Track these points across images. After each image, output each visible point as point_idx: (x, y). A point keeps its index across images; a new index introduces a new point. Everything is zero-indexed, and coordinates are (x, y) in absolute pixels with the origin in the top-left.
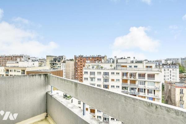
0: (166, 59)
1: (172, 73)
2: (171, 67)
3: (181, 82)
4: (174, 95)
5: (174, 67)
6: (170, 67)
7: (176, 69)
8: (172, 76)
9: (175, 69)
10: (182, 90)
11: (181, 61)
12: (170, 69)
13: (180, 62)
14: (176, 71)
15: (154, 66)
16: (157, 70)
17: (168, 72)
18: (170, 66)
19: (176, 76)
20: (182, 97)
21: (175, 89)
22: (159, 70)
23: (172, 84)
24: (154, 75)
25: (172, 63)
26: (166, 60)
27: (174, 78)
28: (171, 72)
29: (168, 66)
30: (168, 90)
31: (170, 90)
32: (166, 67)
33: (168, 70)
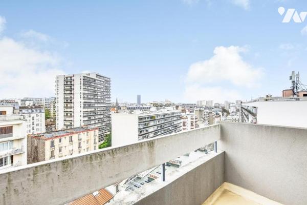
0: (23, 99)
1: (35, 121)
2: (35, 111)
3: (47, 132)
4: (44, 152)
5: (38, 111)
6: (33, 111)
7: (41, 115)
8: (35, 126)
9: (39, 114)
10: (53, 142)
11: (45, 102)
12: (32, 115)
13: (43, 103)
14: (41, 117)
15: (9, 110)
16: (17, 117)
17: (30, 120)
18: (33, 109)
19: (41, 124)
20: (53, 151)
21: (44, 143)
22: (22, 117)
23: (40, 136)
24: (12, 127)
25: (34, 105)
26: (24, 101)
27: (38, 127)
28: (33, 119)
29: (30, 111)
30: (33, 148)
31: (36, 148)
32: (26, 112)
33: (30, 117)
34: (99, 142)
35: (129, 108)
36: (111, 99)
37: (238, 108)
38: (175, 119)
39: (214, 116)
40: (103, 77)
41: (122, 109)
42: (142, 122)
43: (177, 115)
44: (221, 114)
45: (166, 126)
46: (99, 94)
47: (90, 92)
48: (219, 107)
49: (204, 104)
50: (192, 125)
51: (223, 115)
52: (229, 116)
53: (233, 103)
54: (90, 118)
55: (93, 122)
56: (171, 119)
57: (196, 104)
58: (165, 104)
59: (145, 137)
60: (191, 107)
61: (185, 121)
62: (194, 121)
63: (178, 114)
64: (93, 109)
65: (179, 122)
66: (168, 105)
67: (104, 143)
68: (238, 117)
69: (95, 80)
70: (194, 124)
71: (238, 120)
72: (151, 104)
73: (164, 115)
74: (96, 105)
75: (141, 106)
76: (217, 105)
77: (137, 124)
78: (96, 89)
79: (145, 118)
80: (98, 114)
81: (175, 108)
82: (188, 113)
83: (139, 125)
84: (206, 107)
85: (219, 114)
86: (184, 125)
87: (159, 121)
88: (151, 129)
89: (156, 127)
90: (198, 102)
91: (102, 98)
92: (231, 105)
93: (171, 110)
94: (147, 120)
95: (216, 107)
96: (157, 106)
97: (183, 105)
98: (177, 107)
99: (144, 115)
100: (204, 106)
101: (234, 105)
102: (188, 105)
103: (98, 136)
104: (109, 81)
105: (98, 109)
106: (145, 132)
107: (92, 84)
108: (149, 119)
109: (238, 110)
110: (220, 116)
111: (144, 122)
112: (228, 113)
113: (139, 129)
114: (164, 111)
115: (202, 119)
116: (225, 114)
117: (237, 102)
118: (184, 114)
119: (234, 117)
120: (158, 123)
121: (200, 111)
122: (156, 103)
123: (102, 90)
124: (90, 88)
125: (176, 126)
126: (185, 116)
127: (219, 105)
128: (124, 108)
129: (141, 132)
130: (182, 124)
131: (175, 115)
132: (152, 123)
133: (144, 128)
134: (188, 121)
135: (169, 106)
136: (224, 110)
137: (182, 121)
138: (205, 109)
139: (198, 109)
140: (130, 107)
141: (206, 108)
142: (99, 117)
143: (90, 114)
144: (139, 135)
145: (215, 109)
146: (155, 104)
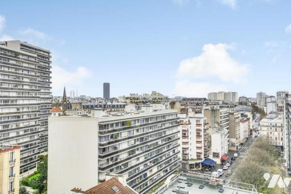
34: (21, 173)
35: (87, 107)
36: (51, 90)
37: (280, 105)
38: (167, 125)
39: (237, 120)
40: (35, 49)
41: (73, 108)
42: (105, 133)
43: (171, 118)
44: (250, 115)
45: (150, 139)
46: (25, 80)
47: (6, 78)
48: (246, 104)
49: (221, 98)
50: (198, 135)
51: (254, 117)
52: (264, 120)
53: (271, 97)
54: (7, 126)
55: (13, 134)
56: (160, 125)
57: (207, 98)
58: (151, 99)
59: (112, 159)
60: (198, 104)
61: (186, 129)
62: (202, 128)
63: (174, 117)
64: (14, 110)
65: (175, 130)
66: (156, 101)
67: (35, 173)
68: (281, 121)
69: (17, 54)
70: (202, 134)
71: (282, 126)
72: (127, 98)
73: (147, 119)
74: (20, 102)
75: (109, 103)
76: (244, 100)
77: (96, 135)
78: (20, 72)
79: (112, 125)
80: (25, 117)
81: (169, 106)
82: (191, 114)
83: (100, 137)
84: (224, 103)
85: (246, 116)
86: (185, 136)
87: (138, 130)
88: (124, 145)
89: (132, 141)
90: (210, 94)
91: (34, 88)
92: (269, 100)
93: (162, 109)
94: (115, 128)
95: (241, 103)
96: (137, 103)
97: (184, 99)
98: (173, 104)
99: (111, 118)
100: (221, 103)
101: (273, 99)
102: (193, 99)
103: (18, 161)
104: (49, 58)
105: (25, 110)
106: (111, 151)
107: (11, 62)
108: (120, 127)
109: (280, 109)
110: (248, 119)
111: (109, 132)
112: (263, 114)
113: (100, 145)
114: (148, 111)
115: (216, 125)
116: (258, 115)
117: (279, 94)
118: (184, 116)
119: (274, 122)
120: (136, 134)
121: (213, 110)
122: (136, 97)
123: (33, 74)
124: (6, 69)
125: (170, 138)
126: (187, 120)
127: (247, 99)
128: (78, 107)
129: (104, 150)
130: (180, 135)
131: (167, 118)
132: (125, 134)
133: (109, 143)
134: (192, 130)
135: (159, 103)
136: (256, 109)
137: (180, 128)
138: (221, 107)
139: (209, 107)
140: (89, 104)
141: (225, 105)
142: (26, 124)
143: (6, 120)
144: (100, 157)
145: (239, 107)
146: (134, 98)
